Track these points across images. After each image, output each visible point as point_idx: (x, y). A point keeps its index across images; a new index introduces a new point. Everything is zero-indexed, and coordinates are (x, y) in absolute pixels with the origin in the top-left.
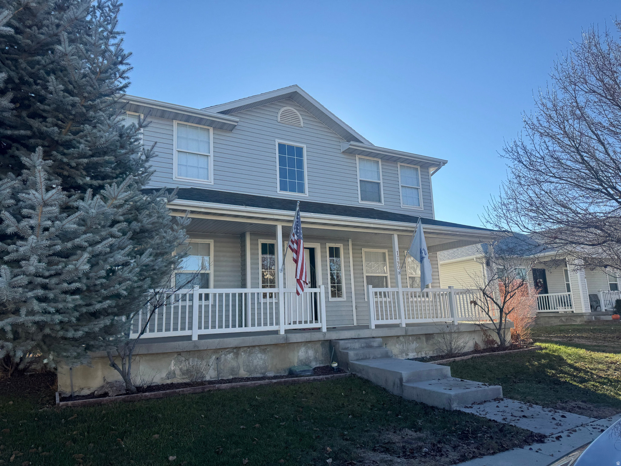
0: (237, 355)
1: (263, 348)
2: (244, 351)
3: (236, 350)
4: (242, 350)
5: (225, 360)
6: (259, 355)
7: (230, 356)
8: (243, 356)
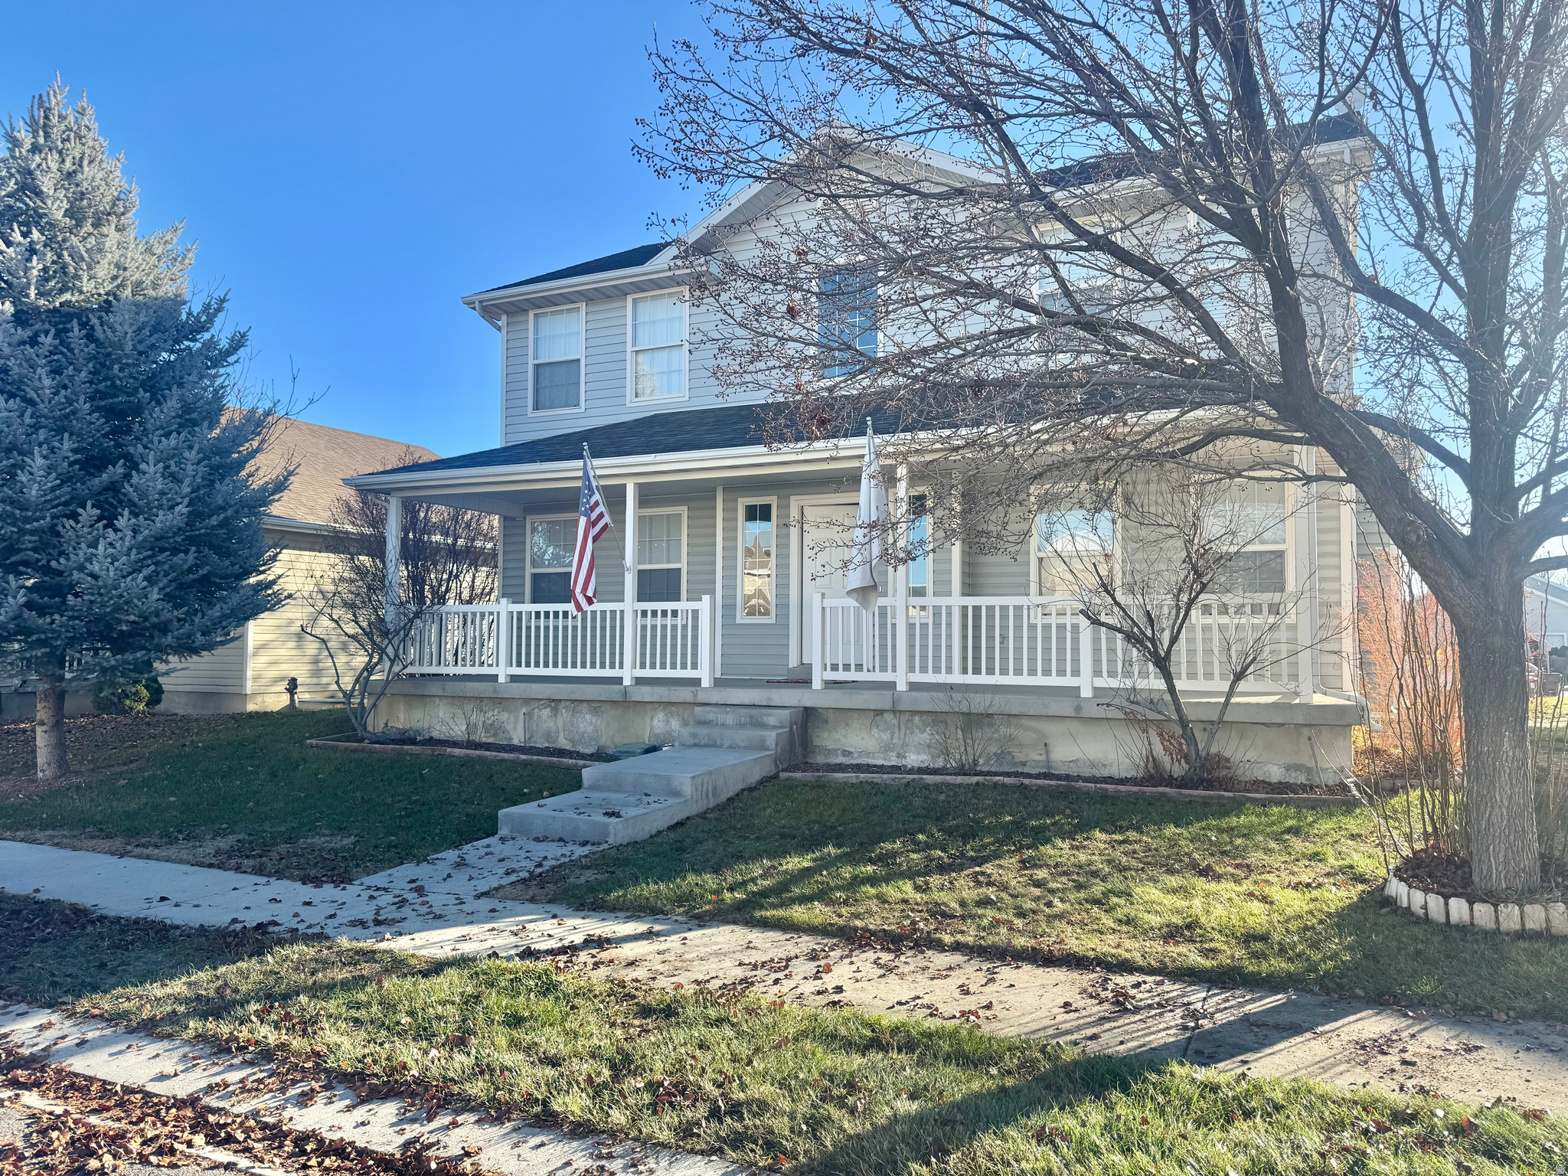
0: (555, 711)
1: (596, 706)
2: (566, 707)
3: (554, 703)
4: (563, 704)
5: (539, 717)
6: (588, 717)
7: (546, 712)
8: (564, 715)
